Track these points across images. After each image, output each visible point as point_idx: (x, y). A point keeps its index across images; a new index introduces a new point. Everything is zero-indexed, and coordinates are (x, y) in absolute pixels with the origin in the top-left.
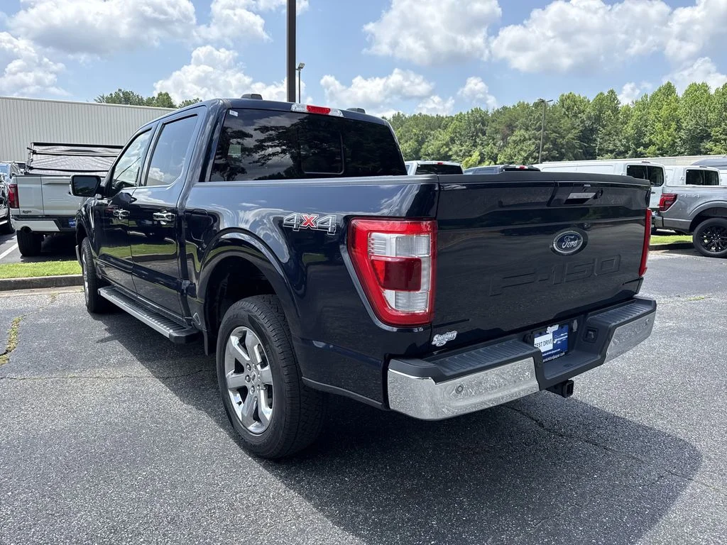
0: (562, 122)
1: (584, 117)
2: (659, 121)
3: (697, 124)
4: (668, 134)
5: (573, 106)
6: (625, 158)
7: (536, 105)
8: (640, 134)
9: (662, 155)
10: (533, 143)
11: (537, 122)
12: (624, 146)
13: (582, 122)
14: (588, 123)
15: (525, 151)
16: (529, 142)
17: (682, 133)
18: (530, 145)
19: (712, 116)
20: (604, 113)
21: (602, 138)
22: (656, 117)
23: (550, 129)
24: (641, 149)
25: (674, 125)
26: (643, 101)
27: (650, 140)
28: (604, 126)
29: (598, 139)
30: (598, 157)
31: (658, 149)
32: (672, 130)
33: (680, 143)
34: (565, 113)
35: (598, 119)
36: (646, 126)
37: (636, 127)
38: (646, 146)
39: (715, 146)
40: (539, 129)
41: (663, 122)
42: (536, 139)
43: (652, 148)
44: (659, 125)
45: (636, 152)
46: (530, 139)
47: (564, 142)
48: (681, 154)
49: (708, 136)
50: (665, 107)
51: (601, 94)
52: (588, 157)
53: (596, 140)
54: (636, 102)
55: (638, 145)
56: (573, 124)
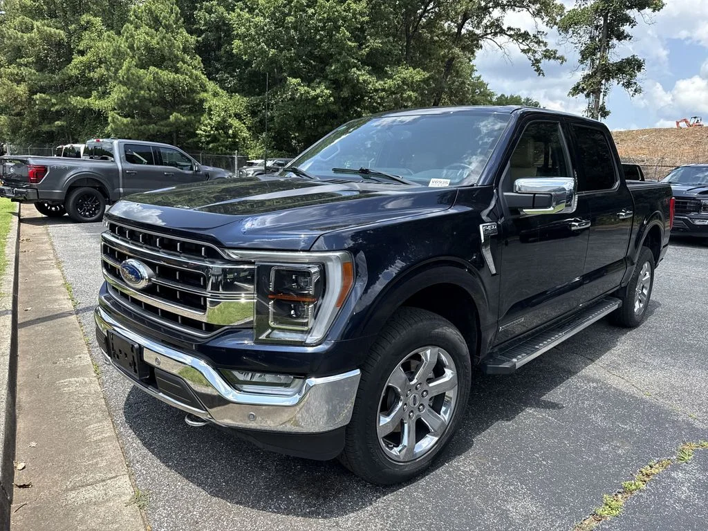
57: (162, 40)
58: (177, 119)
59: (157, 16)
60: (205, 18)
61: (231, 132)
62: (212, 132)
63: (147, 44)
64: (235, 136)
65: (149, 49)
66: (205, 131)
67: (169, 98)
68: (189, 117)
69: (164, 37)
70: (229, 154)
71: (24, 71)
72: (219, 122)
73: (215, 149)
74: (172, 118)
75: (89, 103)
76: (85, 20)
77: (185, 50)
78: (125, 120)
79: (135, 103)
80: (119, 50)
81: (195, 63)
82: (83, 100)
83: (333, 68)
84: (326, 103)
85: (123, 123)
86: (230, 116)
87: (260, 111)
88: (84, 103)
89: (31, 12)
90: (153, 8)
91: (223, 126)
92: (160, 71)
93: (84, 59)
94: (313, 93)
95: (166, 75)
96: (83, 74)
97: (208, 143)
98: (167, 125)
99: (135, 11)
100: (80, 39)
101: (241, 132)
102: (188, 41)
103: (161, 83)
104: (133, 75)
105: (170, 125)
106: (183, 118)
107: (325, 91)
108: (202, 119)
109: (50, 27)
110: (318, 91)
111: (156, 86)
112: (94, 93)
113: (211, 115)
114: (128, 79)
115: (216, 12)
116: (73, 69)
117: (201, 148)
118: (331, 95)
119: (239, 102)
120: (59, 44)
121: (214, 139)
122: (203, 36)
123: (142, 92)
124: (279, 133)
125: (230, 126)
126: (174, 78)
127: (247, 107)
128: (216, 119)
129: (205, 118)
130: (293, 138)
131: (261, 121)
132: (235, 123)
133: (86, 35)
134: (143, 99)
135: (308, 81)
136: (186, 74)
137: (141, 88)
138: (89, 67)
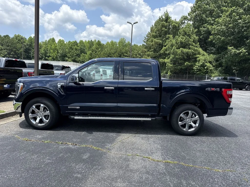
0: (17, 45)
1: (26, 44)
2: (52, 49)
3: (63, 52)
4: (55, 54)
5: (21, 40)
6: (42, 60)
7: (5, 36)
8: (46, 53)
9: (54, 60)
10: (6, 51)
11: (7, 44)
12: (41, 56)
13: (25, 46)
14: (27, 47)
15: (3, 54)
16: (4, 51)
17: (59, 54)
18: (5, 52)
19: (67, 50)
20: (33, 44)
21: (33, 53)
22: (50, 48)
23: (13, 47)
24: (47, 58)
25: (56, 51)
26: (45, 42)
27: (49, 55)
28: (33, 49)
29: (32, 53)
30: (32, 59)
31: (52, 58)
32: (56, 53)
33: (58, 57)
34: (18, 42)
35: (31, 45)
36: (48, 51)
37: (44, 50)
38: (49, 57)
39: (69, 59)
40: (8, 46)
41: (53, 50)
42: (7, 50)
43: (50, 58)
44: (52, 51)
45: (45, 58)
46: (4, 50)
47: (19, 52)
48: (59, 61)
49: (66, 56)
50: (53, 45)
51: (31, 37)
52: (28, 59)
53: (31, 53)
54: (43, 42)
55: (46, 56)
56: (22, 46)
57: (186, 39)
58: (187, 64)
59: (186, 32)
60: (203, 30)
61: (206, 68)
62: (199, 68)
63: (181, 41)
64: (207, 69)
65: (181, 43)
66: (196, 68)
67: (186, 58)
68: (191, 63)
69: (187, 38)
70: (204, 75)
71: (150, 53)
72: (201, 64)
73: (200, 74)
74: (186, 64)
75: (164, 61)
76: (168, 36)
77: (194, 42)
78: (171, 65)
79: (174, 60)
80: (172, 44)
81: (197, 45)
82: (163, 60)
83: (248, 41)
84: (244, 55)
85: (170, 66)
86: (207, 62)
87: (220, 60)
88: (163, 61)
89: (154, 37)
90: (185, 30)
91: (203, 66)
92: (183, 49)
93: (165, 48)
94: (238, 52)
95: (185, 50)
96: (164, 52)
97: (197, 72)
98: (184, 66)
99: (179, 32)
100: (165, 42)
101: (210, 68)
102: (195, 38)
103: (183, 53)
104: (175, 51)
105: (185, 66)
106: (189, 64)
107: (244, 50)
108: (196, 63)
109: (159, 40)
110: (241, 51)
111: (182, 54)
112: (167, 58)
113: (199, 62)
114: (173, 52)
115: (206, 27)
116: (162, 52)
117: (195, 74)
118: (246, 52)
119: (211, 57)
120: (160, 44)
121: (200, 70)
122: (202, 36)
123: (177, 56)
124: (226, 67)
125: (206, 66)
126: (188, 51)
127: (214, 59)
128: (201, 63)
129: (197, 64)
130: (234, 69)
131: (220, 64)
132: (208, 64)
133: (167, 41)
134: (177, 59)
135: (236, 47)
136: (192, 49)
137: (177, 55)
138: (166, 50)
